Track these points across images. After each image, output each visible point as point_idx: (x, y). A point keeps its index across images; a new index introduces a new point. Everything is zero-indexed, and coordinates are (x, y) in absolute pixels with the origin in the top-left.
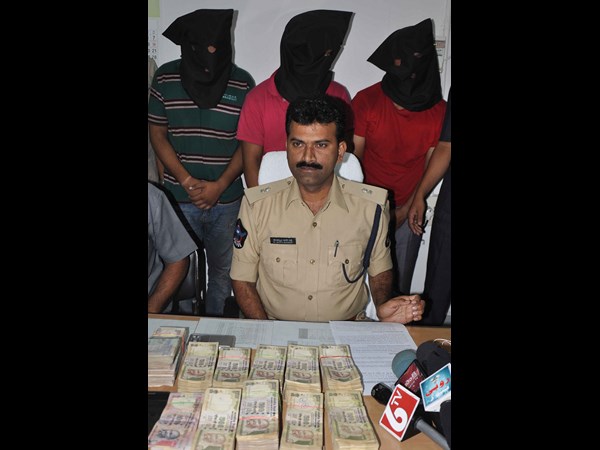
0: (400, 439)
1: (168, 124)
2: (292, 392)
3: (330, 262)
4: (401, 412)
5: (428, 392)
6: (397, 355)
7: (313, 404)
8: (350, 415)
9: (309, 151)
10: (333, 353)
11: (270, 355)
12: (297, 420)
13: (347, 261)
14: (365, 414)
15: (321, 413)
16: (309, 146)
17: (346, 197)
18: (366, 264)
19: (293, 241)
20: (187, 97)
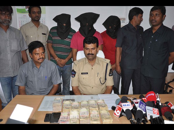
0: (118, 117)
1: (53, 43)
2: (91, 110)
3: (97, 78)
4: (118, 111)
6: (117, 100)
7: (97, 113)
8: (106, 114)
9: (90, 51)
10: (100, 101)
11: (85, 103)
12: (93, 116)
13: (101, 78)
14: (109, 114)
15: (99, 114)
16: (90, 49)
17: (100, 62)
18: (106, 79)
19: (87, 73)
20: (58, 36)
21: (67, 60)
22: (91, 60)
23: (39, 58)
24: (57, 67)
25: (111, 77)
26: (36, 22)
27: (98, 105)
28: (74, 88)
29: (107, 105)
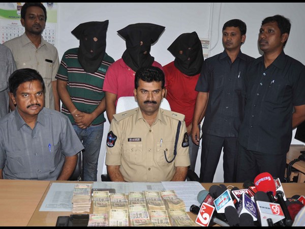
1: (68, 81)
2: (151, 210)
3: (158, 150)
4: (206, 215)
5: (218, 204)
6: (200, 193)
7: (163, 215)
8: (182, 218)
9: (150, 95)
10: (167, 193)
11: (137, 195)
12: (157, 221)
13: (167, 150)
14: (189, 217)
15: (168, 218)
16: (150, 92)
17: (165, 118)
18: (175, 153)
19: (140, 140)
20: (80, 67)
21: (94, 115)
22: (149, 114)
23: (30, 104)
24: (74, 128)
25: (185, 148)
26: (35, 35)
27: (165, 201)
28: (111, 169)
29: (182, 201)
